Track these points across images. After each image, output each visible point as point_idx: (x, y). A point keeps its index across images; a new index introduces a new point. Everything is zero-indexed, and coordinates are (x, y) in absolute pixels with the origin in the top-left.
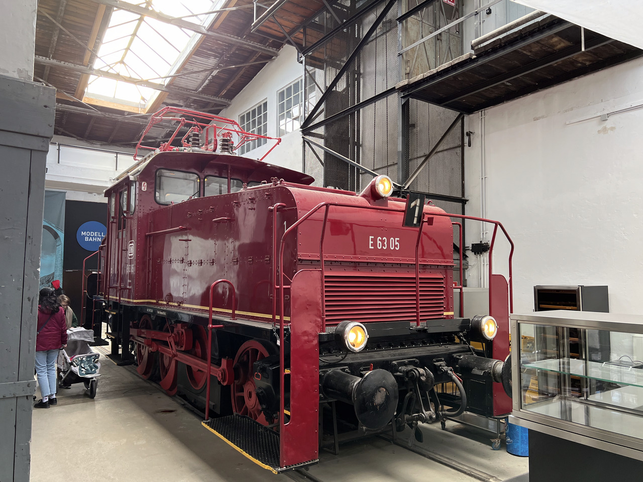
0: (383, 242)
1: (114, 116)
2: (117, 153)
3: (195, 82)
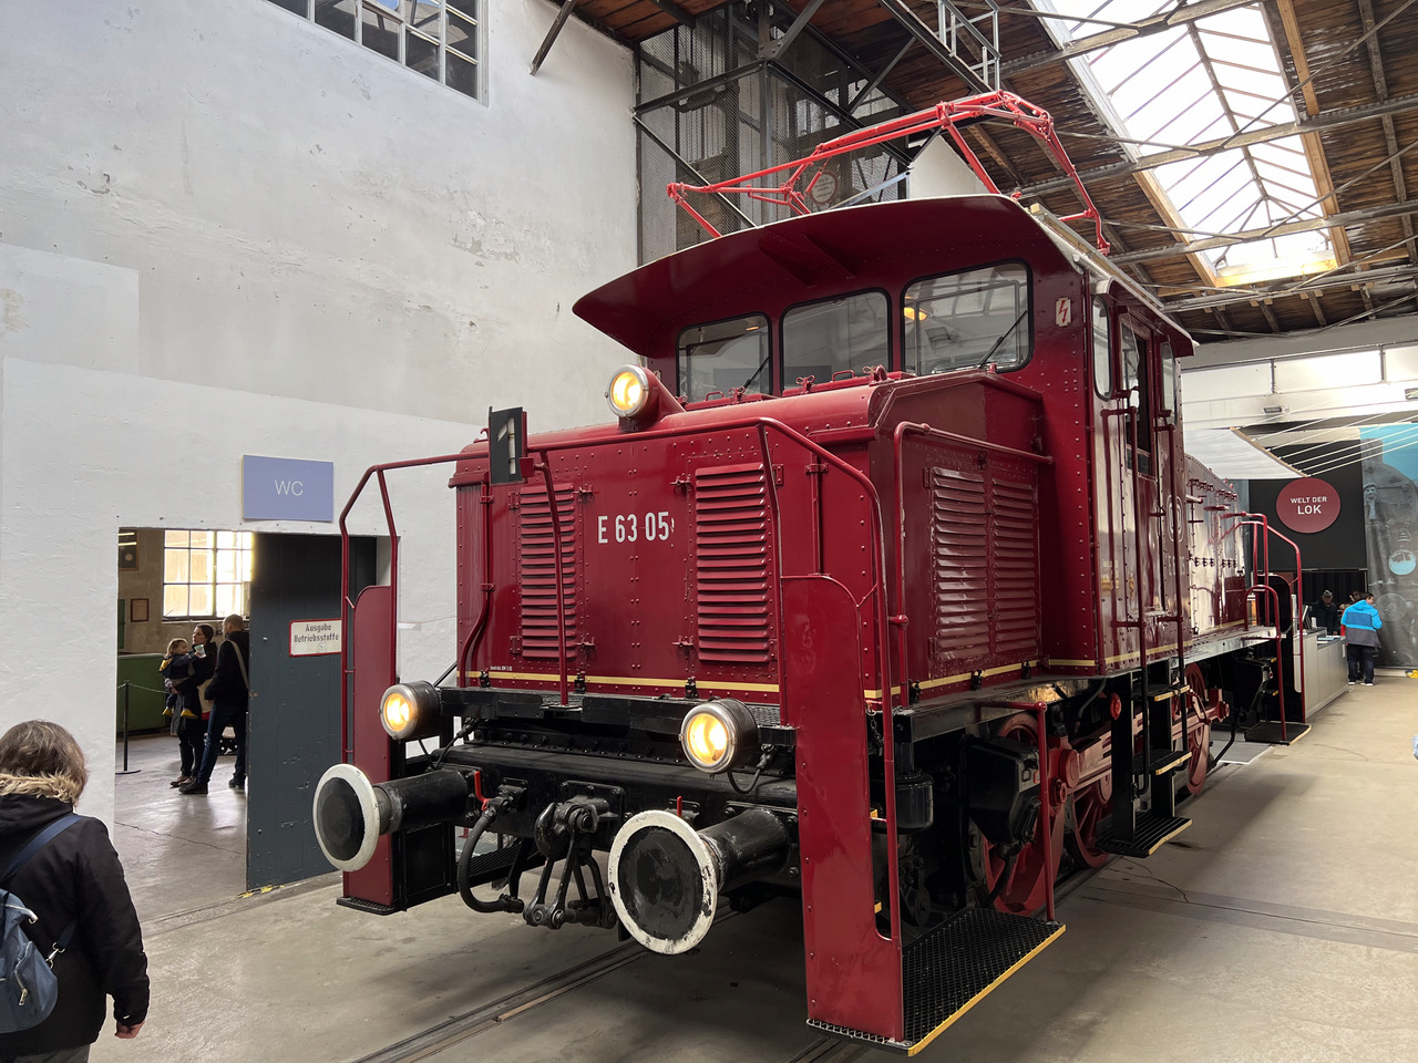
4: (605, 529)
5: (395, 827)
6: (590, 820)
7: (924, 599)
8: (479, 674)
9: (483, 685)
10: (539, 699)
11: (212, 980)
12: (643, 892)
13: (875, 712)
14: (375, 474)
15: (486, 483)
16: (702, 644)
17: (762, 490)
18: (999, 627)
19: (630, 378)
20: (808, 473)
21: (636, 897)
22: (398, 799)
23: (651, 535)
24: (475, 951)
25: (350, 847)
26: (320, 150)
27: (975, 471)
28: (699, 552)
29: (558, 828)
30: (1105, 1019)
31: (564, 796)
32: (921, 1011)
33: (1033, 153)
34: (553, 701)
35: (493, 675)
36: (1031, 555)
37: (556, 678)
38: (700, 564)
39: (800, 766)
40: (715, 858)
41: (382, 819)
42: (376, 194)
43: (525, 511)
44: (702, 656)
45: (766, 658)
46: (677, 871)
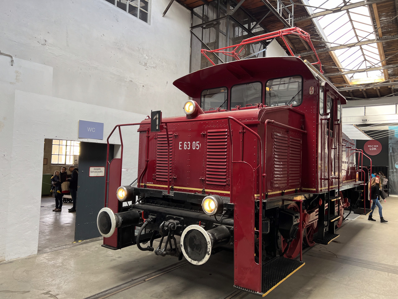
4: (181, 146)
5: (119, 226)
6: (174, 226)
7: (270, 170)
8: (143, 184)
9: (145, 187)
10: (162, 192)
11: (65, 265)
12: (191, 247)
13: (257, 201)
14: (118, 127)
15: (148, 131)
16: (207, 179)
17: (226, 137)
18: (290, 178)
19: (190, 104)
20: (240, 133)
21: (188, 249)
22: (121, 218)
23: (194, 148)
24: (138, 261)
25: (107, 231)
26: (104, 35)
27: (286, 134)
28: (208, 153)
29: (165, 228)
30: (315, 289)
31: (167, 219)
32: (266, 284)
33: (301, 45)
34: (165, 193)
35: (147, 185)
36: (299, 158)
37: (167, 186)
38: (208, 157)
39: (235, 215)
40: (211, 239)
41: (116, 223)
42: (118, 49)
43: (159, 139)
44: (207, 182)
45: (225, 184)
46: (200, 242)
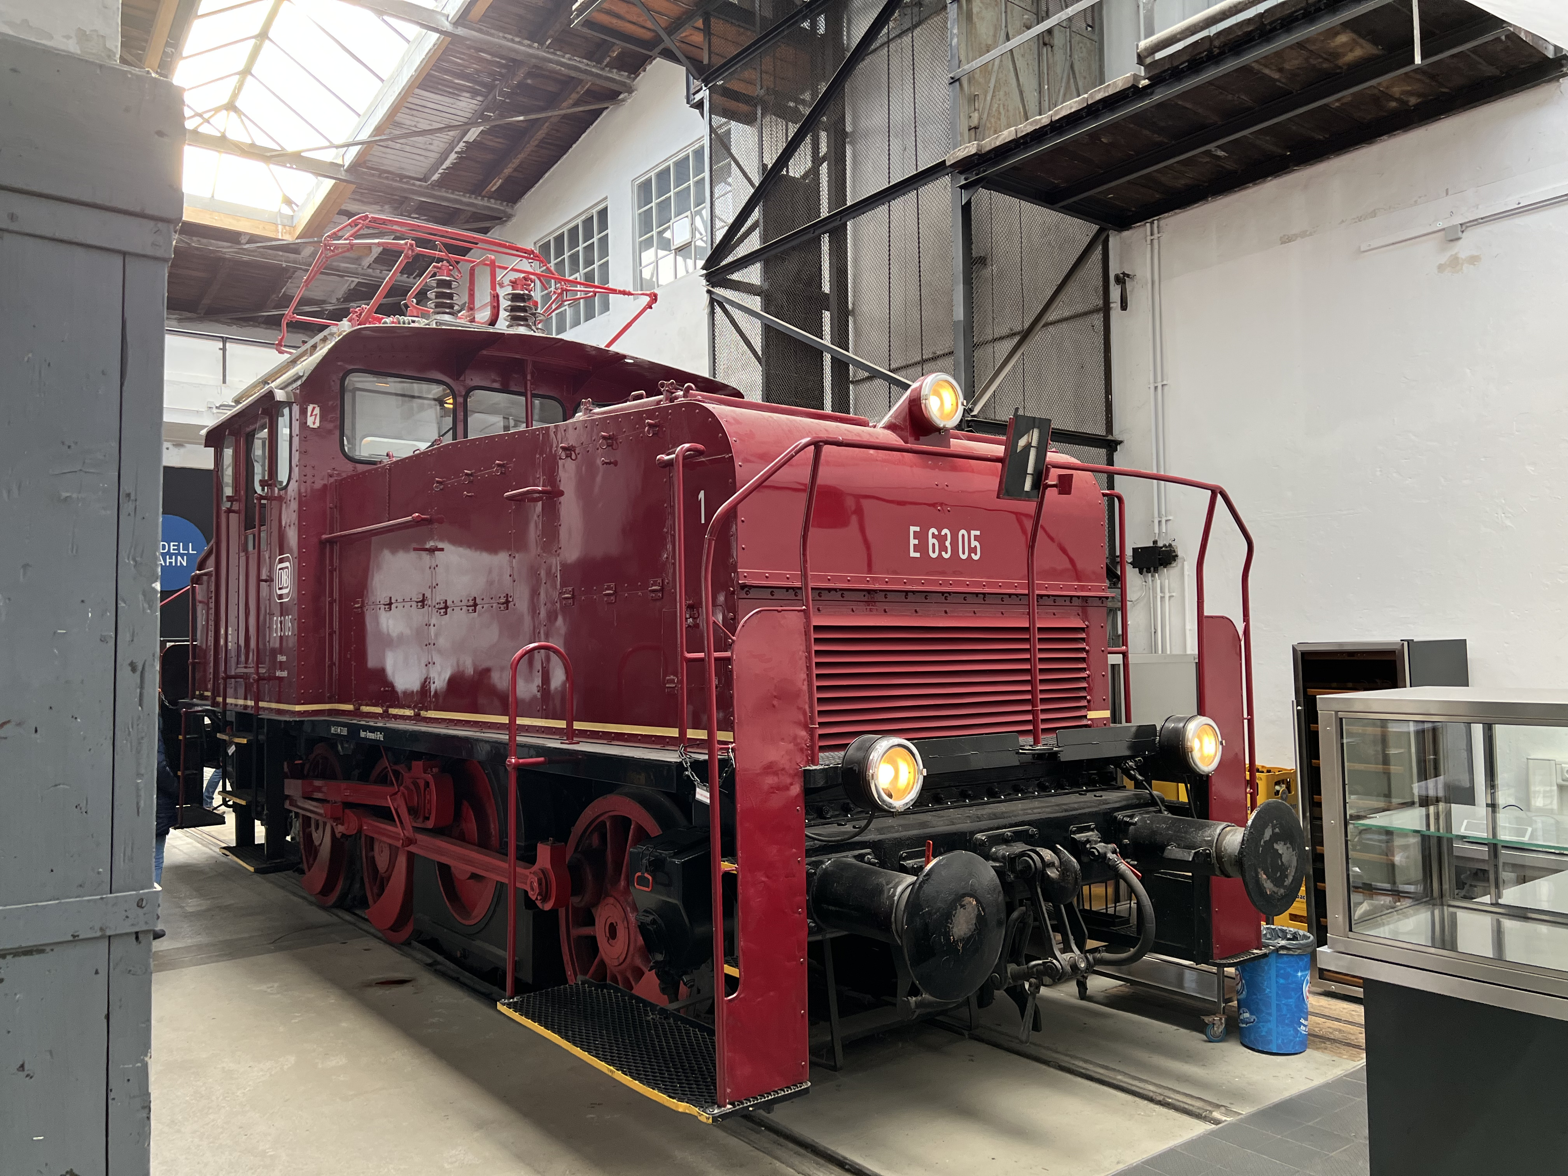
0: (941, 539)
1: (214, 245)
2: (224, 340)
3: (422, 158)
